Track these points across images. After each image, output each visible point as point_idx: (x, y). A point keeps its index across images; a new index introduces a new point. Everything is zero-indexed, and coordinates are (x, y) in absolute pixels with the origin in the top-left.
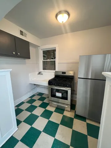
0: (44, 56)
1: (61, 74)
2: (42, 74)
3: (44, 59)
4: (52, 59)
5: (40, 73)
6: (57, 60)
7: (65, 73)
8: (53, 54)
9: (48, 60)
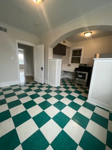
0: (73, 54)
1: (84, 66)
2: (70, 66)
3: (72, 56)
4: (78, 56)
5: (69, 65)
6: (82, 57)
7: (86, 65)
8: (79, 52)
9: (76, 57)
